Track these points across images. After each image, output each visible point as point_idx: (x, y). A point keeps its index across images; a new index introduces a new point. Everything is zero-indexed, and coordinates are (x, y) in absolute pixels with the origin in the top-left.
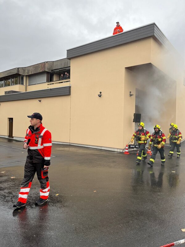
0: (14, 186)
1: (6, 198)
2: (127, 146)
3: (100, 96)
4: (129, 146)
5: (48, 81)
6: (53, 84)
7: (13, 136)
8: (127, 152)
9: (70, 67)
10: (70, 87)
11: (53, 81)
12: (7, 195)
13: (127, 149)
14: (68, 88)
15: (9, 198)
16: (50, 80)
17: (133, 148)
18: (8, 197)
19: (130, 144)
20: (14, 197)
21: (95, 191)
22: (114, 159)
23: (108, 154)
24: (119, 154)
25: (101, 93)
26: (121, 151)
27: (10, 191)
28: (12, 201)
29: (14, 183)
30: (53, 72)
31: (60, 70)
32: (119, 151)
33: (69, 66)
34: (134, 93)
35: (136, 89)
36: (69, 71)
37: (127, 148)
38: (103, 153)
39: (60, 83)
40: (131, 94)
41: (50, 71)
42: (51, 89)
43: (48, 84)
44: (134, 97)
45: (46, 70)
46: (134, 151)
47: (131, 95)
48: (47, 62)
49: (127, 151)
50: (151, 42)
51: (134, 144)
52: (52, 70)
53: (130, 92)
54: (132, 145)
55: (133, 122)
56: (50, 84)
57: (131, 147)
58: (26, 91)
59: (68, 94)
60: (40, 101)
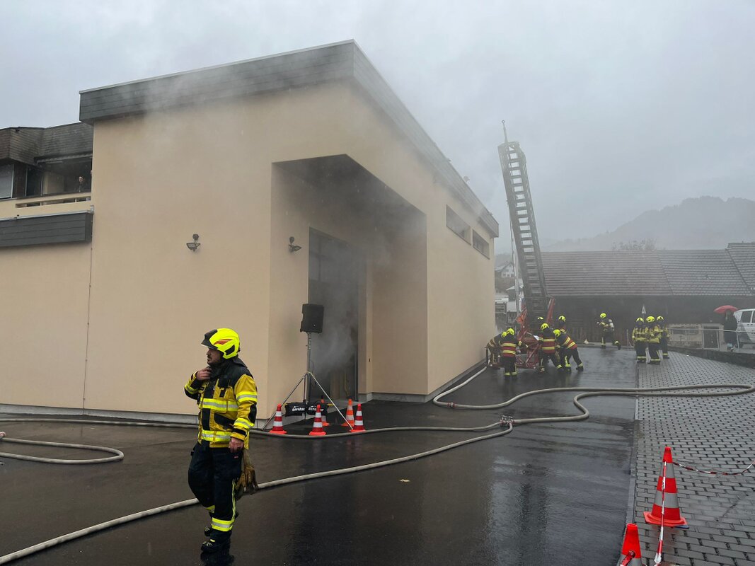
2: (279, 409)
3: (193, 247)
4: (289, 407)
5: (18, 194)
6: (38, 204)
8: (279, 429)
10: (89, 216)
11: (39, 196)
13: (279, 419)
14: (84, 217)
16: (28, 189)
17: (299, 413)
19: (289, 401)
25: (196, 237)
26: (262, 426)
30: (39, 163)
31: (65, 158)
34: (303, 241)
35: (310, 228)
37: (279, 414)
40: (294, 244)
41: (30, 161)
43: (19, 206)
44: (304, 254)
45: (14, 156)
46: (304, 422)
47: (294, 249)
48: (17, 129)
49: (278, 424)
51: (304, 401)
52: (36, 159)
53: (292, 239)
54: (298, 405)
55: (301, 331)
56: (29, 205)
57: (293, 410)
59: (83, 239)
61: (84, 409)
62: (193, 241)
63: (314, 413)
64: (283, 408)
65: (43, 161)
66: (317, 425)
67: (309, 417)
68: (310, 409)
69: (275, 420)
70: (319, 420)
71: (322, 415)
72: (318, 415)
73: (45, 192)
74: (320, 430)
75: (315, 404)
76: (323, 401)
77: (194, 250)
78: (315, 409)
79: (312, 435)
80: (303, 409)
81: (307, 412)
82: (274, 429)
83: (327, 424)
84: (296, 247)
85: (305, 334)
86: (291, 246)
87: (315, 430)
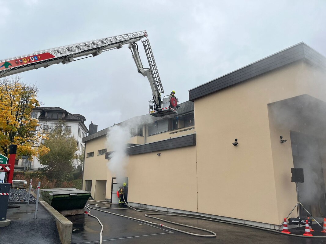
2: (285, 220)
3: (235, 145)
4: (290, 220)
5: (170, 129)
6: (176, 132)
8: (286, 231)
9: (194, 111)
11: (177, 129)
13: (286, 226)
14: (193, 136)
16: (173, 127)
17: (296, 224)
19: (290, 217)
25: (236, 140)
26: (277, 228)
30: (176, 118)
31: (184, 114)
32: (273, 227)
34: (287, 138)
35: (290, 131)
37: (285, 223)
39: (185, 130)
40: (283, 139)
41: (173, 117)
43: (170, 134)
44: (288, 143)
45: (169, 116)
46: (299, 228)
47: (282, 142)
49: (285, 228)
51: (298, 217)
53: (281, 137)
54: (295, 219)
55: (292, 182)
56: (174, 133)
57: (293, 222)
58: (145, 143)
59: (193, 144)
60: (159, 155)
61: (198, 213)
62: (235, 142)
63: (304, 224)
64: (287, 220)
66: (307, 230)
67: (301, 226)
68: (302, 222)
69: (284, 226)
70: (308, 228)
71: (309, 225)
72: (307, 225)
74: (309, 233)
75: (305, 220)
76: (308, 218)
78: (305, 222)
79: (305, 235)
80: (298, 222)
81: (300, 223)
82: (284, 230)
83: (313, 230)
84: (284, 140)
85: (294, 183)
86: (281, 140)
87: (306, 233)
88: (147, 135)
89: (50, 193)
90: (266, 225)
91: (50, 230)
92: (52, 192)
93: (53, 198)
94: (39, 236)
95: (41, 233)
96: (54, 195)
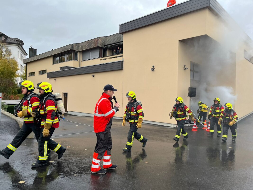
0: (70, 154)
1: (63, 164)
3: (153, 70)
5: (101, 56)
6: (106, 59)
7: (67, 110)
9: (123, 41)
10: (122, 62)
12: (63, 161)
14: (121, 62)
15: (66, 164)
16: (103, 55)
17: (187, 123)
18: (64, 163)
20: (70, 163)
21: (146, 162)
22: (167, 133)
23: (161, 129)
24: (172, 130)
25: (153, 67)
26: (175, 126)
27: (66, 158)
28: (69, 167)
29: (69, 152)
30: (106, 47)
31: (112, 45)
32: (172, 126)
33: (121, 41)
34: (188, 66)
35: (191, 61)
36: (121, 46)
38: (155, 128)
39: (112, 58)
40: (186, 67)
41: (103, 47)
42: (104, 64)
43: (101, 60)
44: (188, 71)
45: (100, 46)
47: (185, 69)
48: (100, 38)
50: (207, 13)
51: (189, 119)
52: (105, 46)
53: (185, 66)
56: (103, 59)
58: (80, 67)
59: (121, 69)
60: (93, 76)
62: (152, 68)
63: (193, 124)
65: (107, 46)
66: (194, 127)
67: (190, 125)
68: (191, 122)
70: (195, 126)
71: (196, 124)
73: (107, 56)
74: (195, 129)
77: (153, 71)
80: (189, 122)
83: (197, 128)
84: (186, 68)
85: (189, 97)
86: (184, 68)
87: (193, 129)
88: (81, 60)
89: (4, 103)
90: (168, 124)
91: (15, 129)
92: (5, 102)
93: (8, 107)
94: (7, 133)
95: (8, 131)
96: (8, 105)
